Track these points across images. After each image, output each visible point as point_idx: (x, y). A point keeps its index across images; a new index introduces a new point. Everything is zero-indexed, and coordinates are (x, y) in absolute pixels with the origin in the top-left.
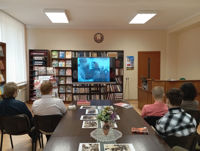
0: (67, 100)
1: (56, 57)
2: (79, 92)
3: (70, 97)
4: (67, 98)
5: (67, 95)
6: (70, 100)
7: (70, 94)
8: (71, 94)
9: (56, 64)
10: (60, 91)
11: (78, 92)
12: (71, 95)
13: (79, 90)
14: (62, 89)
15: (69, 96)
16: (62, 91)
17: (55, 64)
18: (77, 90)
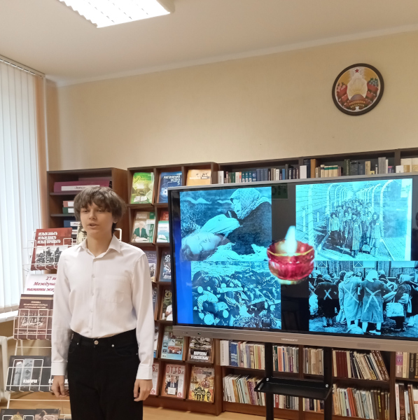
0: (193, 397)
1: (148, 198)
2: (249, 362)
3: (205, 386)
4: (192, 385)
5: (194, 374)
6: (206, 399)
7: (205, 370)
8: (212, 370)
9: (147, 232)
10: (165, 351)
11: (242, 362)
12: (213, 375)
13: (250, 352)
14: (172, 343)
15: (200, 377)
16: (171, 352)
17: (144, 230)
18: (241, 352)
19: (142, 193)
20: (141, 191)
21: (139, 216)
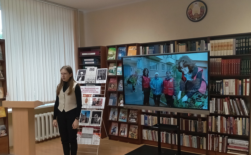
0: (130, 137)
1: (113, 58)
2: (152, 124)
3: (135, 132)
4: (130, 132)
5: (131, 128)
7: (135, 126)
9: (114, 71)
10: (120, 118)
11: (149, 123)
12: (137, 129)
13: (152, 120)
14: (123, 115)
18: (149, 119)
19: (112, 56)
20: (111, 55)
21: (111, 65)
